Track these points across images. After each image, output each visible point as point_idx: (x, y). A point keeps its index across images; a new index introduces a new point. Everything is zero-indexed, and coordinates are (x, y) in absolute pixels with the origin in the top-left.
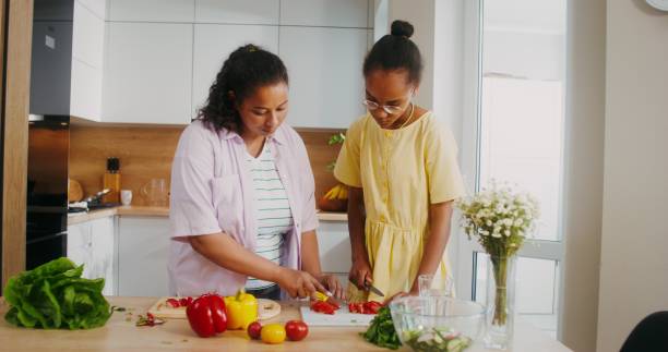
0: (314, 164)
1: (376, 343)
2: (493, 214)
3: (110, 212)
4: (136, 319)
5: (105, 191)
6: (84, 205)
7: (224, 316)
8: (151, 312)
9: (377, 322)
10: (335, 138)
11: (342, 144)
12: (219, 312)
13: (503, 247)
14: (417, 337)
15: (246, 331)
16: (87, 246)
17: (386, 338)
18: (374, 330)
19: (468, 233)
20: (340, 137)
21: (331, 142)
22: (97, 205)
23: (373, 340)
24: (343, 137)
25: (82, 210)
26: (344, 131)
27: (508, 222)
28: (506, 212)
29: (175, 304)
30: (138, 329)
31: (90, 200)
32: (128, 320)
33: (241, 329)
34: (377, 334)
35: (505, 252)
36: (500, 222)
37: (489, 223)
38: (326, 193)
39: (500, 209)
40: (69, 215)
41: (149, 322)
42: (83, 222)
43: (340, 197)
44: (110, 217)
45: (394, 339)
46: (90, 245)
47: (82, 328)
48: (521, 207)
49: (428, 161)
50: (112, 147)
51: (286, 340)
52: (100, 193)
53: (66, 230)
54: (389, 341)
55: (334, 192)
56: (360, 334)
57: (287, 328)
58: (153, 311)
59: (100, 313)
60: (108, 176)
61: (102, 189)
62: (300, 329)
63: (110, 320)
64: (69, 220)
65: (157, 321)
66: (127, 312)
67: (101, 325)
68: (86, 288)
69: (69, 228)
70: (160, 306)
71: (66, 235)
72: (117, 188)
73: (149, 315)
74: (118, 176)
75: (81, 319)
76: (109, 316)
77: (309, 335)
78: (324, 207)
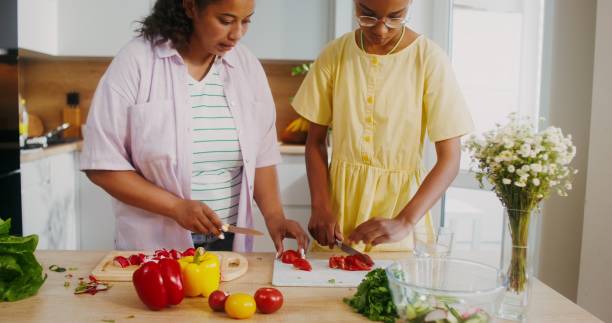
0: (276, 96)
1: (367, 315)
2: (516, 158)
3: (69, 148)
4: (75, 284)
5: (65, 126)
6: (43, 140)
7: (179, 283)
8: (95, 274)
9: (366, 287)
10: (298, 69)
11: (304, 76)
12: (173, 279)
13: (525, 197)
14: (424, 316)
15: (207, 300)
16: (45, 183)
17: (379, 309)
18: (363, 298)
19: (480, 181)
20: (302, 68)
21: (293, 74)
22: (57, 140)
23: (363, 311)
24: (306, 68)
25: (38, 146)
26: (308, 63)
27: (537, 168)
28: (533, 155)
29: (123, 262)
30: (76, 298)
31: (50, 135)
32: (67, 285)
33: (201, 296)
34: (367, 304)
35: (527, 203)
36: (526, 168)
37: (511, 169)
38: (288, 125)
39: (527, 152)
40: (22, 152)
41: (90, 288)
42: (40, 158)
43: (303, 128)
44: (70, 153)
45: (389, 310)
46: (49, 182)
47: (6, 300)
48: (553, 149)
49: (427, 92)
50: (71, 81)
51: (256, 312)
52: (59, 129)
53: (19, 167)
54: (384, 313)
55: (296, 125)
56: (345, 300)
57: (257, 298)
58: (98, 274)
59: (31, 278)
60: (68, 110)
61: (61, 125)
62: (274, 299)
63: (44, 285)
64: (22, 158)
65: (100, 287)
66: (67, 273)
67: (31, 295)
68: (12, 250)
69: (22, 165)
70: (107, 264)
71: (19, 174)
72: (78, 121)
73: (92, 278)
74: (78, 110)
75: (7, 288)
76: (43, 282)
77: (284, 305)
78: (287, 139)
